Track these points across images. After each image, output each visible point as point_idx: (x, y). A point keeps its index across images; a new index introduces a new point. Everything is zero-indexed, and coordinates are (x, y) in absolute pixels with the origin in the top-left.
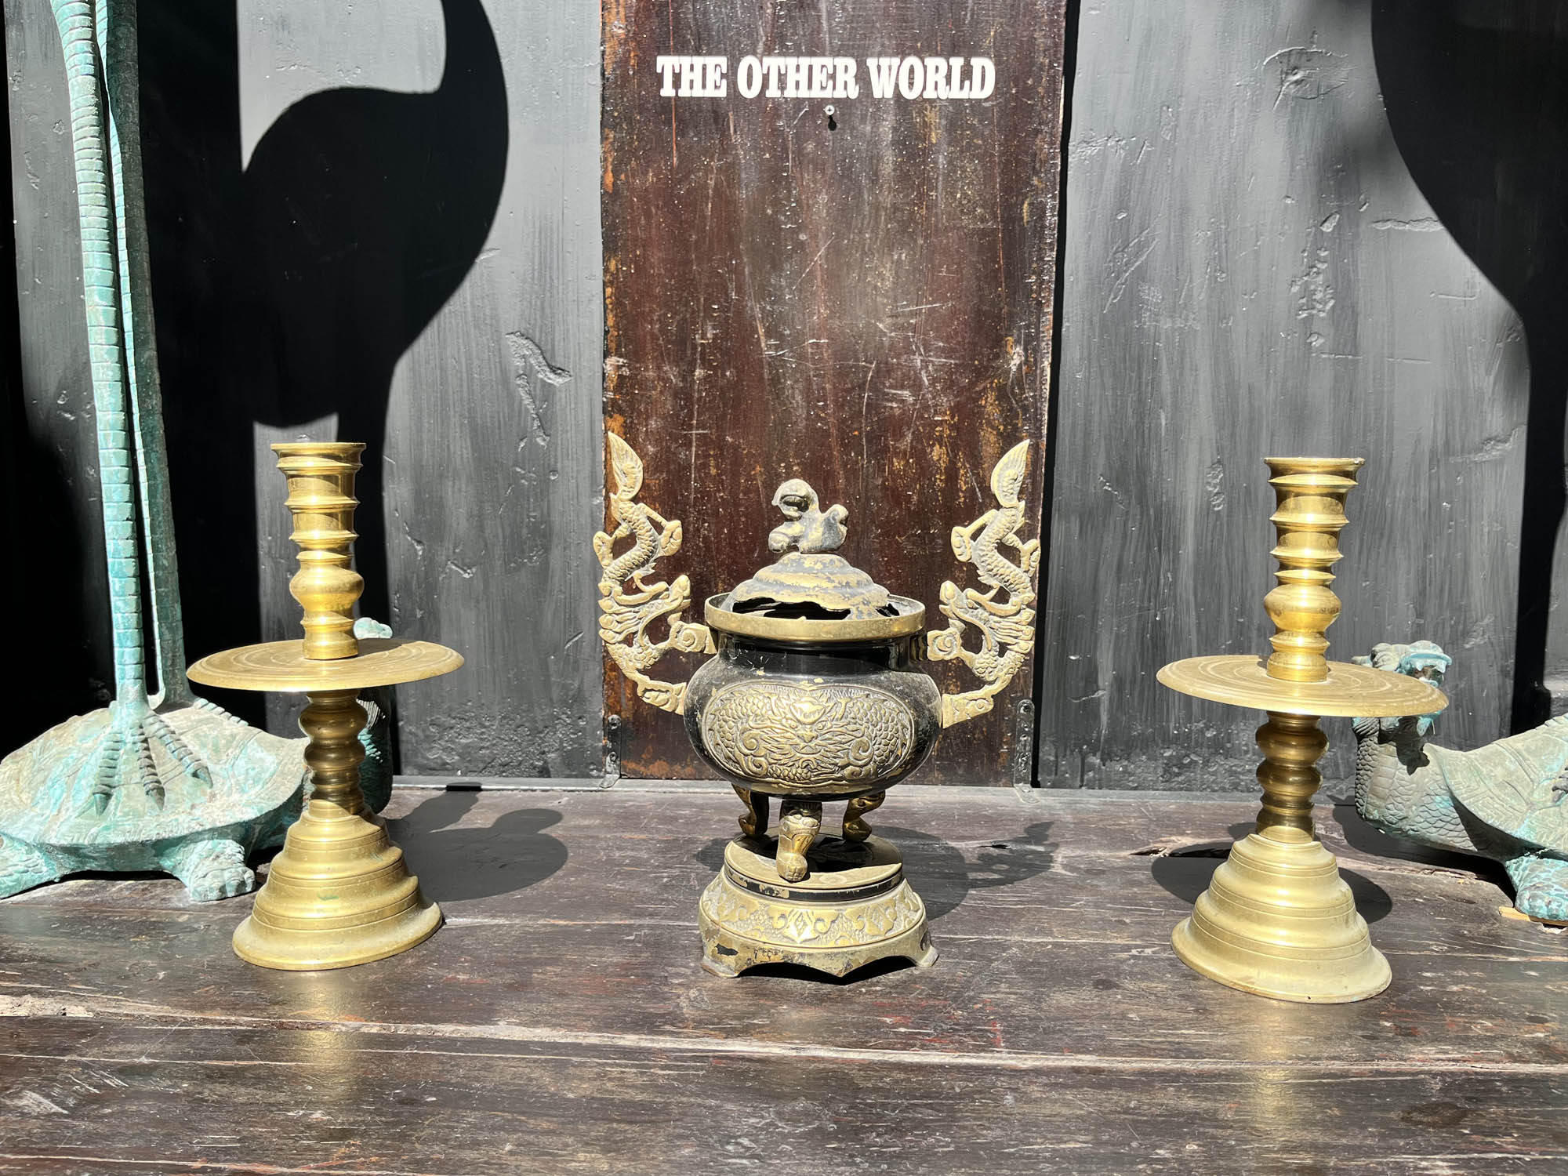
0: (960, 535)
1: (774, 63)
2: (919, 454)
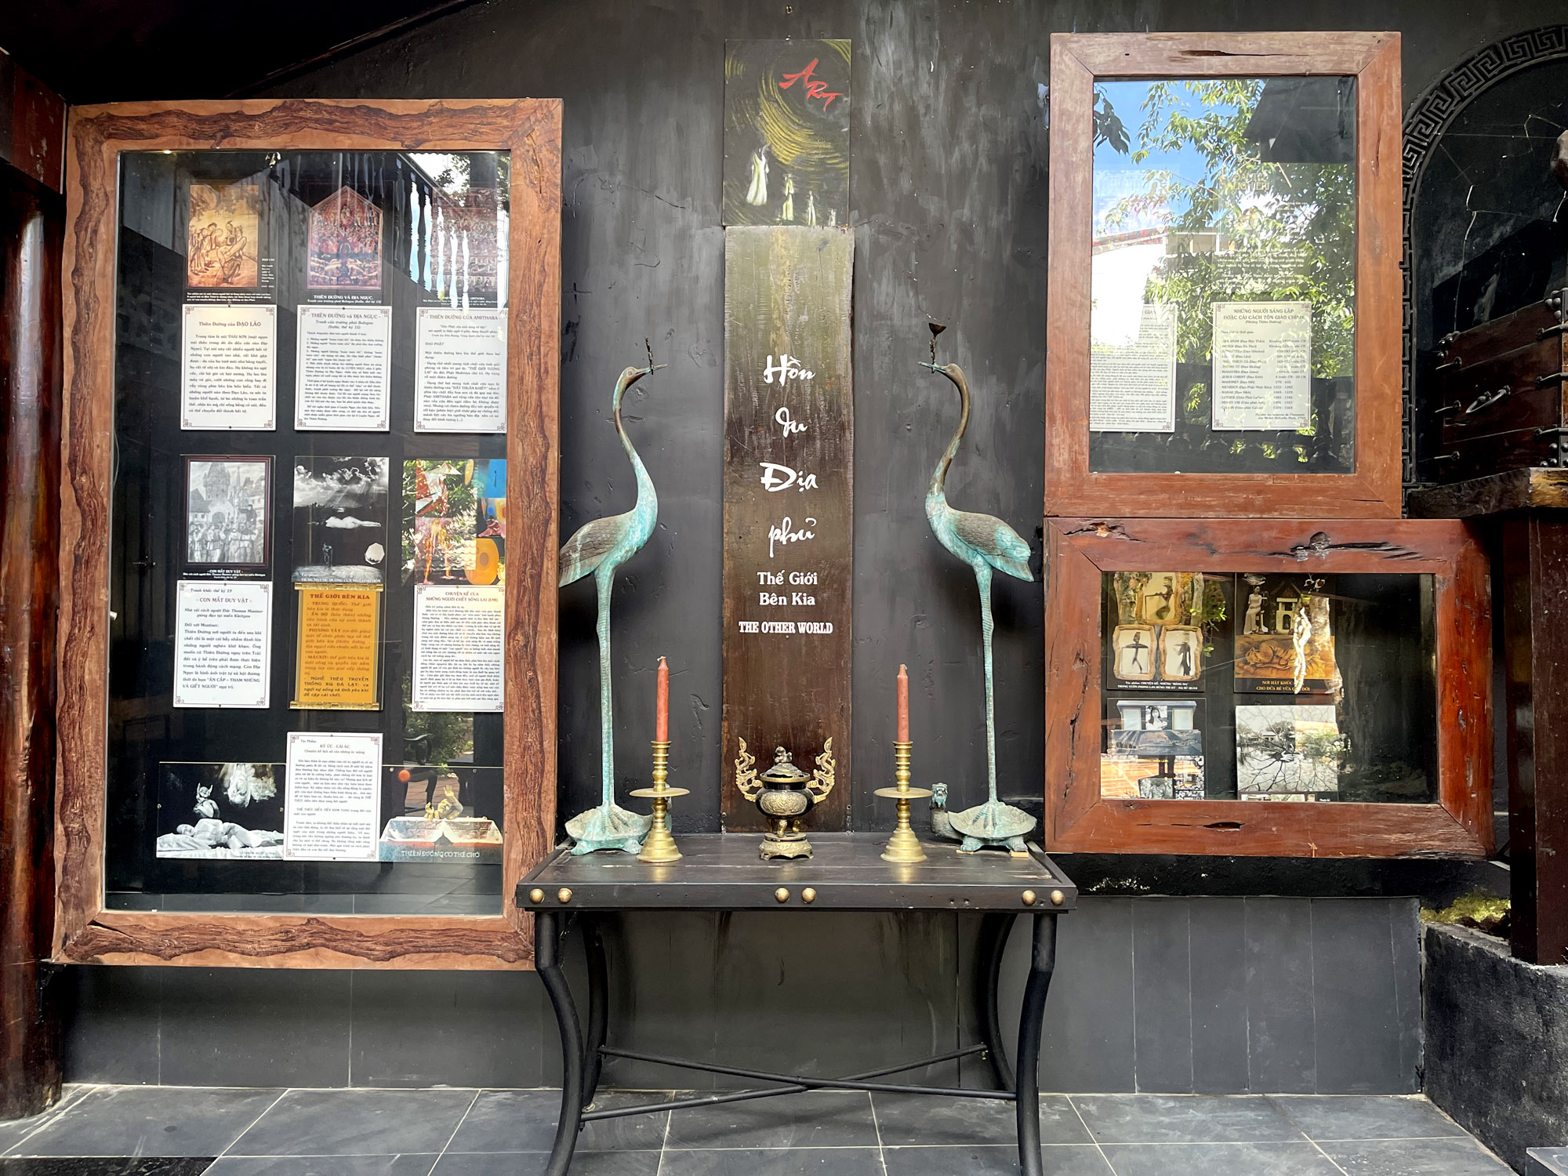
0: (818, 758)
1: (771, 624)
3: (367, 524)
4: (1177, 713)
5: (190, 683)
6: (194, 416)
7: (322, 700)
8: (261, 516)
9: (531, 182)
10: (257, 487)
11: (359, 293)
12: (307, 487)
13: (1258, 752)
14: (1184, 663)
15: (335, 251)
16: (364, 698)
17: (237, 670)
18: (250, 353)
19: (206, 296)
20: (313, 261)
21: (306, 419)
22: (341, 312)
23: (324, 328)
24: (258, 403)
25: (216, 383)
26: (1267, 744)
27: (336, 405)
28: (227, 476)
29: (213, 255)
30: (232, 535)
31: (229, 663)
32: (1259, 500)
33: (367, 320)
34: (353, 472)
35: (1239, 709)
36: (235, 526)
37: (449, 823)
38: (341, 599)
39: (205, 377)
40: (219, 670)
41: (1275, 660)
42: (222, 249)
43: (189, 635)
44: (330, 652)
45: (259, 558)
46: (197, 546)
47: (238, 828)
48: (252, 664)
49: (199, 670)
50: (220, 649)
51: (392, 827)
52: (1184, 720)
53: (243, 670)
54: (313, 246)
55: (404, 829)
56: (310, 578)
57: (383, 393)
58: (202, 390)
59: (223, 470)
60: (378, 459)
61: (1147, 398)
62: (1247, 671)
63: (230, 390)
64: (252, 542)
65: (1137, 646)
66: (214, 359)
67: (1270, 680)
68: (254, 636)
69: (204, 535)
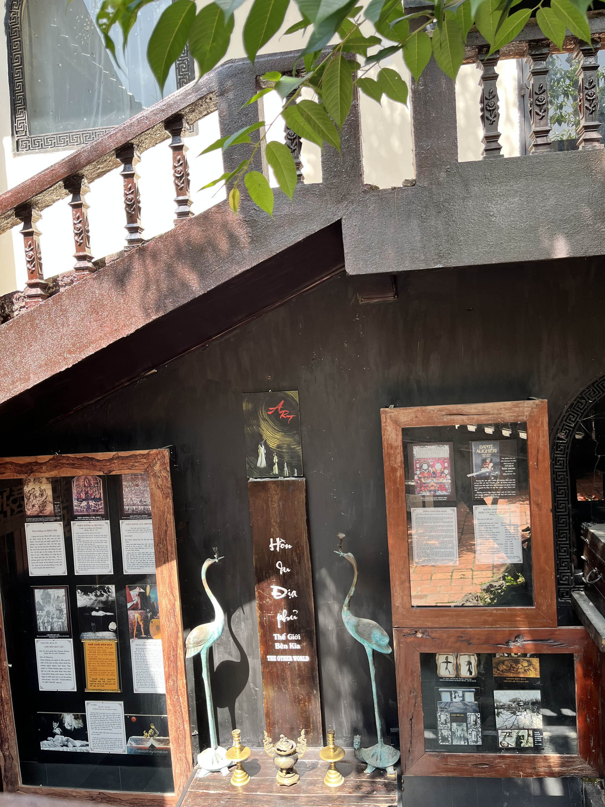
1: (282, 657)
2: (305, 704)
3: (108, 614)
4: (467, 694)
5: (45, 681)
6: (34, 571)
7: (97, 688)
8: (65, 611)
9: (158, 486)
10: (62, 599)
11: (95, 515)
12: (82, 599)
13: (505, 711)
14: (469, 670)
15: (84, 497)
16: (114, 687)
17: (62, 676)
18: (54, 543)
19: (34, 519)
20: (75, 503)
21: (79, 571)
22: (89, 524)
23: (83, 531)
24: (59, 564)
25: (42, 556)
26: (509, 708)
27: (91, 564)
28: (50, 595)
29: (34, 502)
30: (54, 620)
31: (59, 673)
32: (490, 619)
33: (100, 527)
34: (101, 592)
35: (495, 692)
36: (55, 616)
37: (154, 739)
38: (101, 646)
39: (37, 554)
40: (55, 676)
41: (512, 669)
42: (38, 499)
43: (42, 661)
44: (99, 668)
45: (66, 629)
46: (41, 625)
47: (70, 739)
48: (68, 673)
49: (48, 675)
50: (55, 667)
51: (131, 740)
52: (470, 697)
53: (65, 676)
54: (74, 496)
55: (136, 741)
56: (88, 637)
57: (109, 558)
58: (36, 559)
59: (48, 592)
60: (110, 586)
61: (445, 550)
62: (499, 674)
63: (47, 559)
64: (63, 622)
65: (447, 662)
66: (40, 546)
67: (510, 677)
68: (67, 662)
69: (43, 620)
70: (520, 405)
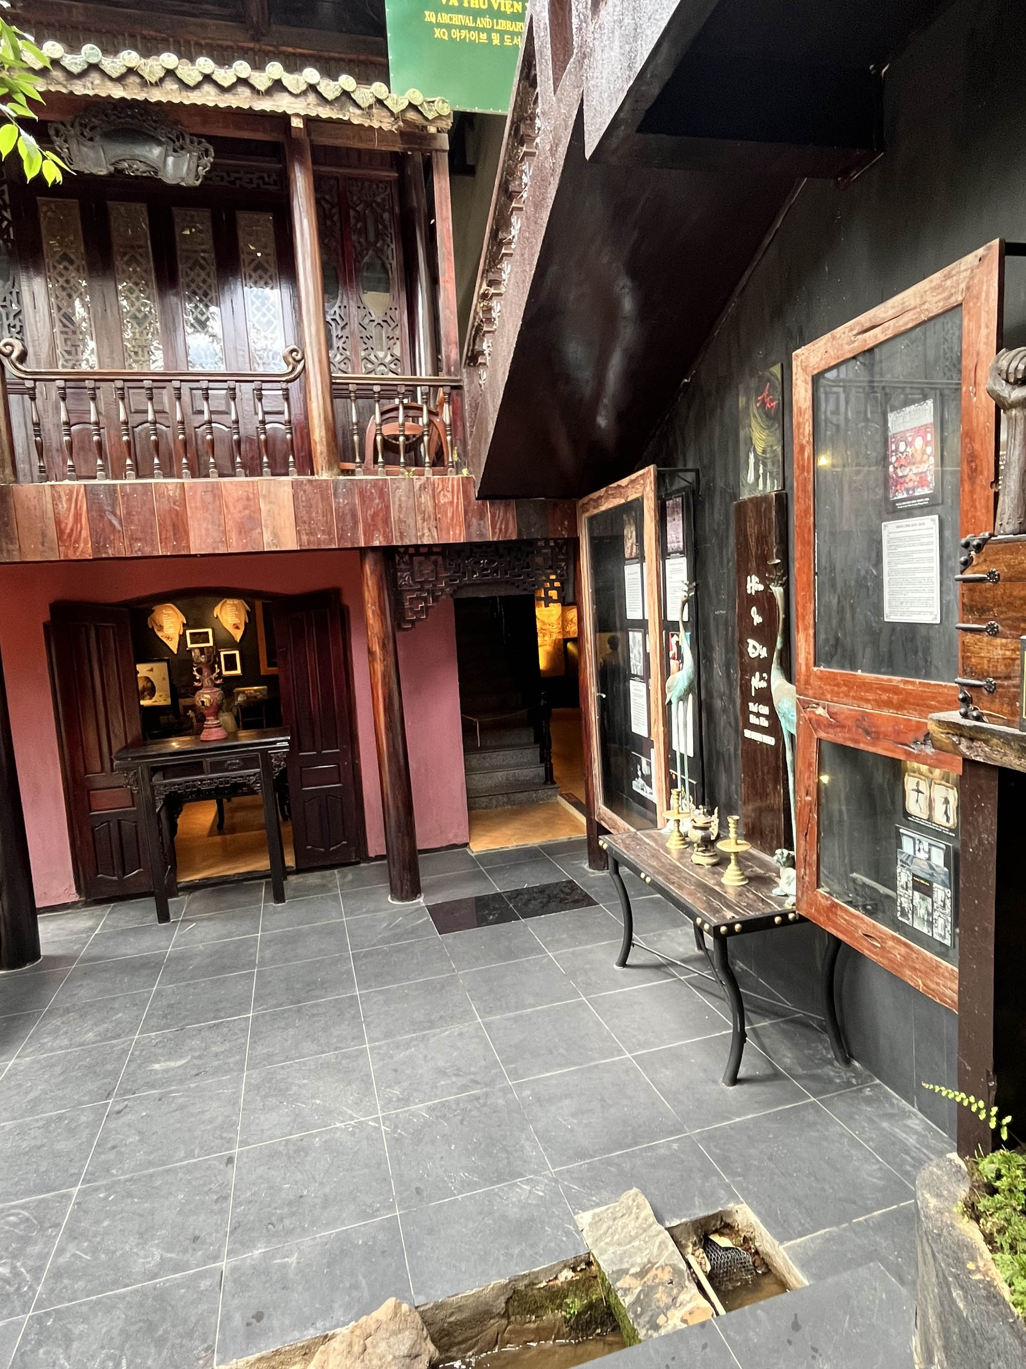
1: (754, 733)
4: (934, 850)
6: (629, 614)
8: (641, 656)
10: (640, 644)
14: (946, 813)
18: (637, 586)
24: (639, 607)
30: (638, 663)
31: (640, 716)
32: (895, 698)
36: (638, 660)
39: (630, 597)
40: (639, 719)
47: (645, 784)
48: (644, 718)
50: (639, 711)
52: (938, 857)
53: (642, 720)
58: (630, 602)
59: (634, 636)
63: (634, 602)
65: (918, 791)
66: (631, 588)
68: (644, 705)
70: (954, 272)
